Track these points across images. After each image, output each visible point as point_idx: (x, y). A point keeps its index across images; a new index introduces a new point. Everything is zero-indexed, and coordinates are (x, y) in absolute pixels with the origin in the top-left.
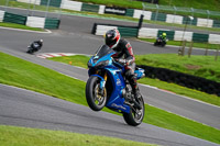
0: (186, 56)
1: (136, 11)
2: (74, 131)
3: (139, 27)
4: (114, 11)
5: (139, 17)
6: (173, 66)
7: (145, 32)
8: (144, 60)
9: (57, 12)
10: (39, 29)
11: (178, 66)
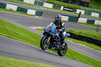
0: (99, 32)
1: (78, 10)
2: (48, 64)
3: (79, 17)
4: (67, 9)
5: (79, 13)
6: (93, 36)
7: (81, 20)
8: (80, 33)
9: (41, 8)
10: (33, 15)
11: (95, 37)
